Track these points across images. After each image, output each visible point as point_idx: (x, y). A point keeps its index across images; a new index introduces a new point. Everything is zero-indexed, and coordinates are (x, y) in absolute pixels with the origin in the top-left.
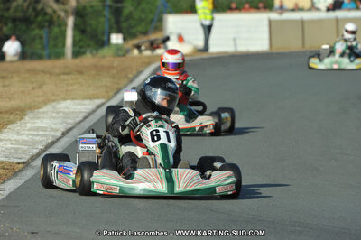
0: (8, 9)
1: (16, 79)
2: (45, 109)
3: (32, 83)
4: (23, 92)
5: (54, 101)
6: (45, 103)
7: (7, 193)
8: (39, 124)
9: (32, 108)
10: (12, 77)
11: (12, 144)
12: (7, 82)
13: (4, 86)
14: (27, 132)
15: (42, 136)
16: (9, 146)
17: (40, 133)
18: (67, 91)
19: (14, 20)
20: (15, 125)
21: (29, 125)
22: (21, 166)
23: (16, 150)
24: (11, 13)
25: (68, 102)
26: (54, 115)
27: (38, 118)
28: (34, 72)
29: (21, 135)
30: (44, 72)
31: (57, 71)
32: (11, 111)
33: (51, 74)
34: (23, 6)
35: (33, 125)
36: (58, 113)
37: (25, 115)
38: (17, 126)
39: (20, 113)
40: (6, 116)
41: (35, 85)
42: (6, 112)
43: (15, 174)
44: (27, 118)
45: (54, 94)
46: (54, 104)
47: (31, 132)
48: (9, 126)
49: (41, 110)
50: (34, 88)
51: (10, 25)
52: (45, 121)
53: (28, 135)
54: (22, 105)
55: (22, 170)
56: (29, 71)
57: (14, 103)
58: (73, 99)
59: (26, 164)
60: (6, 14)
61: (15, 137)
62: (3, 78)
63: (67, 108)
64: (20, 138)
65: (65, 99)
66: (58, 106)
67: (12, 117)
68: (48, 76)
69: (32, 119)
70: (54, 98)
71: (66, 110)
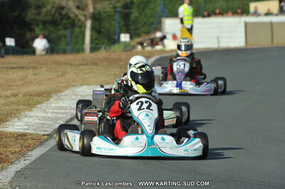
0: (40, 14)
1: (44, 69)
2: (66, 92)
3: (57, 72)
4: (49, 79)
5: (73, 86)
6: (66, 88)
7: (34, 158)
8: (61, 104)
9: (57, 91)
10: (41, 68)
11: (39, 120)
12: (37, 72)
13: (35, 74)
14: (52, 111)
15: (63, 113)
16: (37, 121)
17: (62, 111)
18: (84, 78)
19: (44, 23)
20: (42, 105)
21: (53, 105)
22: (46, 137)
23: (43, 124)
24: (42, 17)
25: (85, 87)
26: (73, 97)
27: (61, 100)
28: (58, 63)
29: (47, 113)
30: (66, 63)
31: (77, 63)
32: (40, 94)
33: (71, 65)
34: (51, 11)
35: (57, 105)
36: (76, 95)
37: (51, 97)
38: (44, 106)
39: (46, 95)
40: (35, 98)
41: (59, 73)
42: (36, 95)
43: (41, 144)
44: (52, 99)
45: (74, 81)
46: (74, 88)
47: (55, 111)
48: (38, 106)
49: (63, 93)
50: (58, 76)
51: (41, 26)
52: (66, 102)
53: (52, 113)
54: (49, 89)
55: (46, 141)
56: (54, 63)
57: (42, 88)
58: (89, 85)
59: (50, 136)
60: (37, 18)
61: (42, 114)
62: (34, 68)
63: (84, 92)
64: (45, 115)
65: (82, 85)
66: (77, 90)
67: (40, 99)
68: (69, 66)
69: (56, 100)
70: (74, 84)
71: (83, 94)
